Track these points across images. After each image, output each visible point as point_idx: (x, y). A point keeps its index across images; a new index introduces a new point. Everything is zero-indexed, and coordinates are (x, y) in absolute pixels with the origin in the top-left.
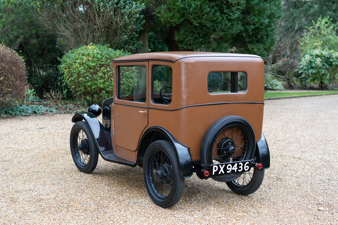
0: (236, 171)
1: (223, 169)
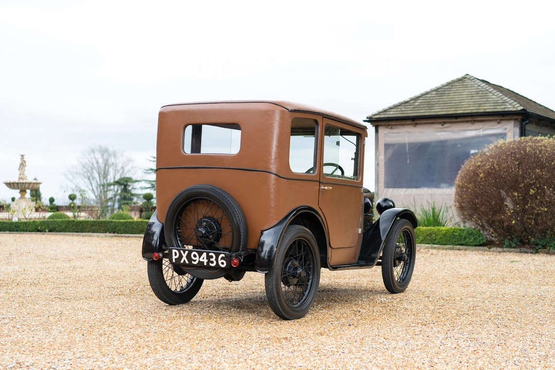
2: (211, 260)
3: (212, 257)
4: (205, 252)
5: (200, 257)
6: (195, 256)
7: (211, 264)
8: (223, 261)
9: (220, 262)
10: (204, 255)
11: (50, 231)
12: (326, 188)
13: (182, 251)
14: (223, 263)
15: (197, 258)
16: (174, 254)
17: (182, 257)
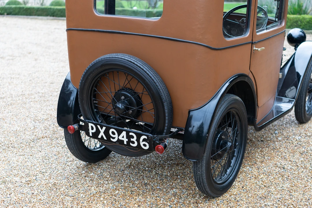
0: (125, 143)
1: (104, 133)
2: (132, 140)
3: (133, 137)
4: (125, 131)
5: (119, 135)
6: (113, 133)
7: (131, 144)
8: (144, 143)
9: (142, 144)
10: (124, 134)
11: (8, 14)
12: (259, 49)
13: (99, 126)
14: (145, 145)
15: (116, 136)
16: (90, 128)
17: (100, 132)
